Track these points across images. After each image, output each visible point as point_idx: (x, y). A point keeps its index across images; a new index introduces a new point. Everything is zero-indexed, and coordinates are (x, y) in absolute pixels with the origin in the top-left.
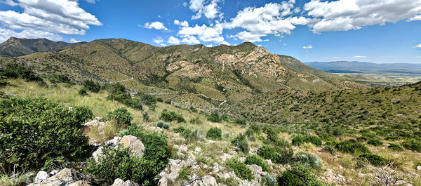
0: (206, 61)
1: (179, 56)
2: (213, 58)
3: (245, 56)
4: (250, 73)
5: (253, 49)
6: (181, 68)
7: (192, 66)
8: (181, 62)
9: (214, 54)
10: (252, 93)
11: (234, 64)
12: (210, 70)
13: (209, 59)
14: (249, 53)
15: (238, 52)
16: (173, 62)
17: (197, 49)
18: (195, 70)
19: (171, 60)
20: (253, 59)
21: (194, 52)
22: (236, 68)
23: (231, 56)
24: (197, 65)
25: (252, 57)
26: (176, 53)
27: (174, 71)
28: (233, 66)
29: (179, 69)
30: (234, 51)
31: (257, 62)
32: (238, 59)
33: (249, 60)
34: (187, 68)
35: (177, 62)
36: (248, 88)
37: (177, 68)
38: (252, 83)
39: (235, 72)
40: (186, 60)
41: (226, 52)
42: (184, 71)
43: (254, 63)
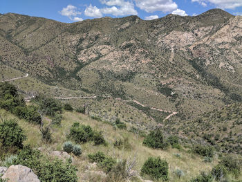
0: (143, 45)
1: (97, 37)
2: (154, 39)
3: (211, 34)
4: (222, 64)
5: (226, 22)
6: (100, 56)
7: (118, 54)
8: (101, 47)
9: (156, 31)
10: (224, 100)
11: (191, 48)
12: (148, 60)
13: (148, 41)
14: (219, 28)
15: (198, 27)
16: (88, 47)
17: (127, 24)
18: (122, 59)
19: (85, 43)
20: (225, 39)
21: (122, 30)
22: (196, 56)
23: (186, 34)
24: (126, 52)
25: (225, 36)
26: (93, 33)
27: (90, 61)
28: (189, 52)
29: (97, 59)
30: (192, 26)
31: (233, 44)
32: (199, 39)
33: (219, 40)
34: (110, 57)
35: (94, 47)
36: (217, 91)
37: (94, 56)
38: (226, 81)
39: (193, 63)
40: (108, 44)
41: (177, 28)
42: (105, 62)
43: (227, 46)
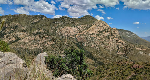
0: (48, 33)
1: (16, 27)
2: (55, 30)
3: (87, 29)
4: (93, 46)
5: (94, 23)
6: (19, 39)
7: (31, 38)
8: (19, 33)
9: (56, 25)
10: (94, 65)
11: (77, 36)
12: (52, 43)
13: (51, 31)
14: (90, 26)
15: (80, 24)
16: (9, 33)
17: (38, 20)
18: (35, 41)
19: (8, 30)
20: (94, 32)
21: (34, 23)
22: (79, 41)
23: (73, 28)
24: (37, 37)
26: (14, 24)
27: (11, 42)
28: (75, 38)
29: (16, 41)
30: (77, 24)
31: (98, 35)
32: (80, 32)
33: (91, 33)
34: (26, 40)
35: (14, 33)
36: (91, 60)
37: (14, 39)
38: (95, 55)
39: (77, 44)
40: (25, 31)
41: (68, 24)
42: (22, 43)
43: (95, 36)
